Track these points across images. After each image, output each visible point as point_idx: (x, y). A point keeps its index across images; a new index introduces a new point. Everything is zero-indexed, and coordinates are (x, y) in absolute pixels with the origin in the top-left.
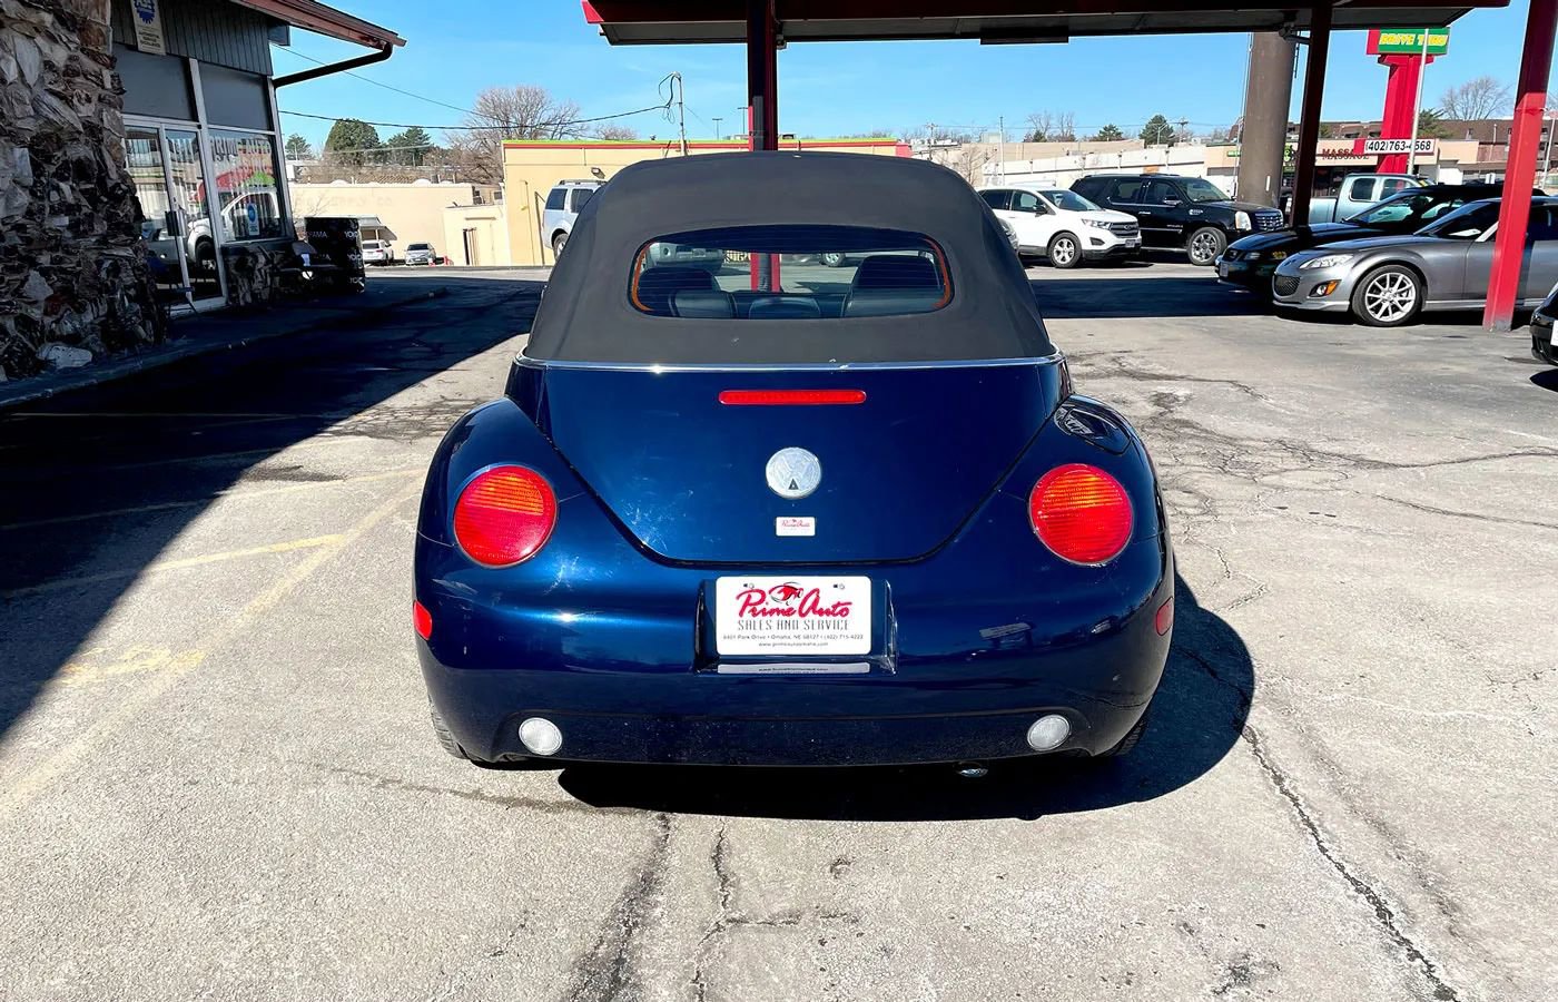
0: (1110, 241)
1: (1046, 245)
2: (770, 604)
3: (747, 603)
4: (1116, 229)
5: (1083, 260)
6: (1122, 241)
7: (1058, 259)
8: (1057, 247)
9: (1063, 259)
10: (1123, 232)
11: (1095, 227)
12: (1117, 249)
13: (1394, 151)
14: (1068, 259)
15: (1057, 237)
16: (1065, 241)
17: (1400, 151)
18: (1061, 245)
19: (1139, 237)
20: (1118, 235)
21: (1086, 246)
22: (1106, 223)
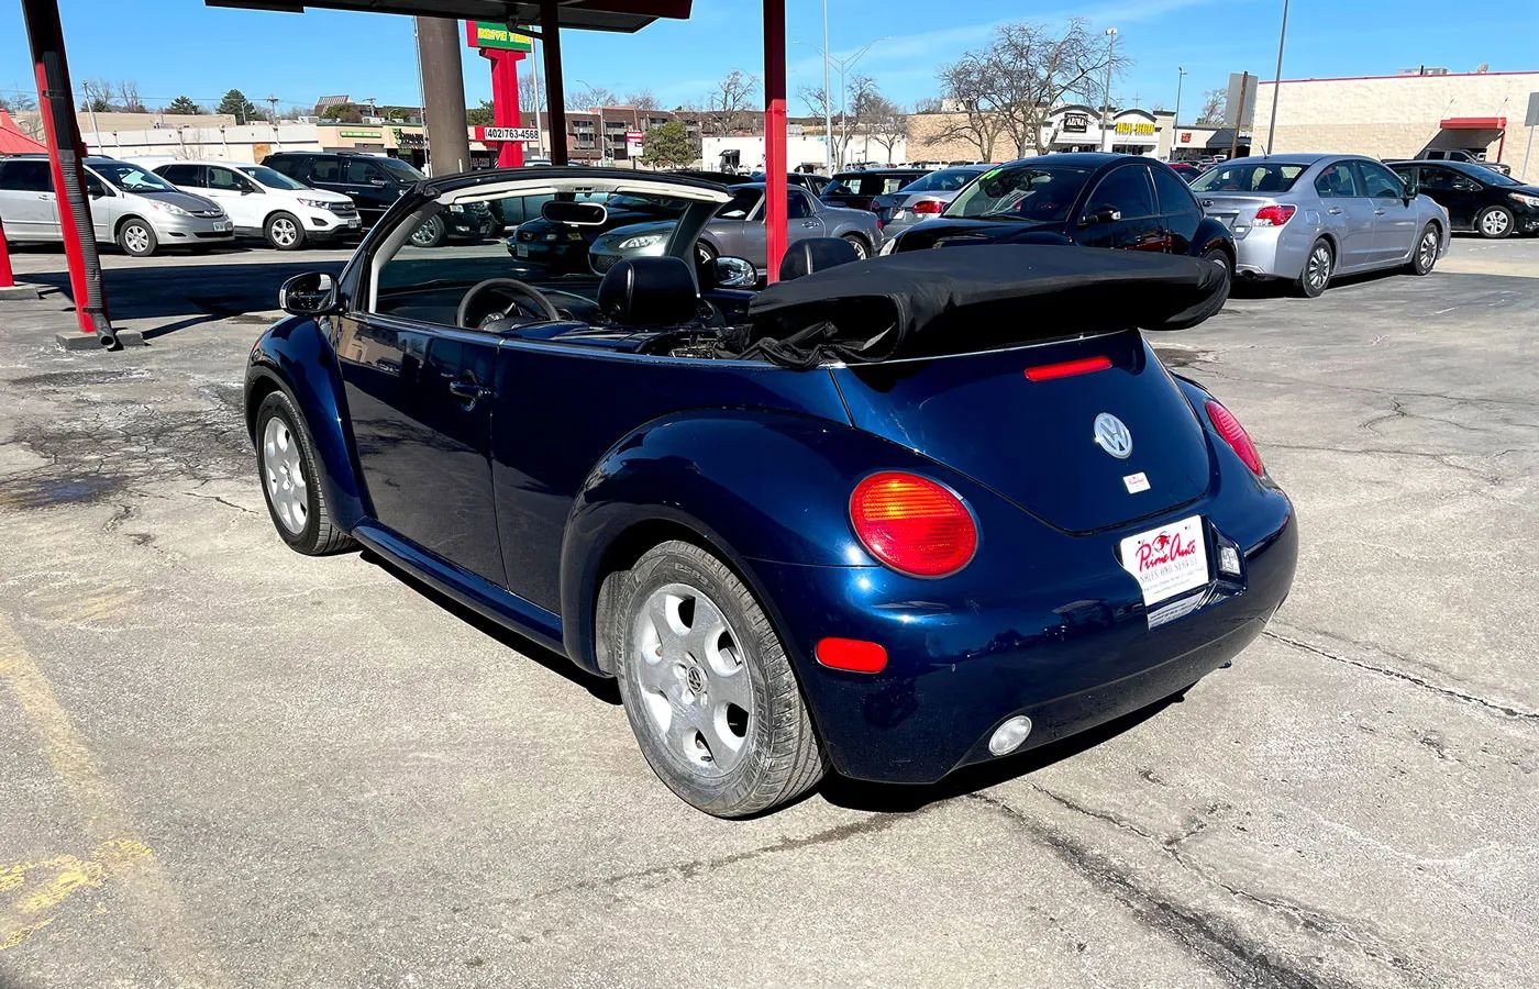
0: (333, 221)
1: (261, 226)
2: (1157, 555)
3: (1143, 559)
4: (335, 208)
5: (307, 241)
6: (344, 221)
7: (279, 240)
8: (275, 227)
9: (285, 240)
10: (343, 212)
11: (312, 207)
12: (341, 229)
13: (509, 138)
14: (291, 241)
15: (273, 217)
16: (284, 222)
17: (514, 139)
18: (279, 225)
19: (358, 217)
20: (339, 215)
21: (309, 226)
22: (324, 203)
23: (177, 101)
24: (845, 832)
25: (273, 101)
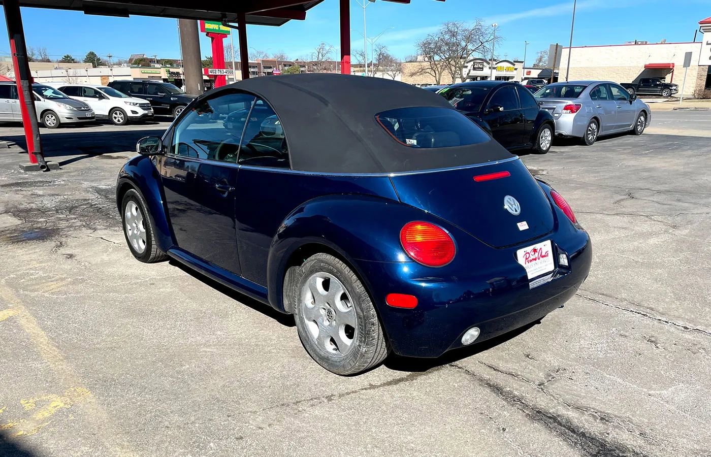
0: (141, 112)
1: (108, 114)
2: (532, 257)
3: (526, 259)
4: (142, 106)
5: (129, 121)
6: (146, 112)
7: (116, 121)
8: (114, 115)
9: (119, 121)
10: (146, 108)
11: (131, 105)
12: (144, 116)
13: (220, 74)
14: (122, 121)
15: (113, 110)
16: (118, 112)
17: (222, 74)
18: (116, 114)
19: (152, 110)
20: (143, 109)
21: (130, 114)
22: (137, 104)
23: (65, 57)
24: (397, 382)
25: (110, 57)
